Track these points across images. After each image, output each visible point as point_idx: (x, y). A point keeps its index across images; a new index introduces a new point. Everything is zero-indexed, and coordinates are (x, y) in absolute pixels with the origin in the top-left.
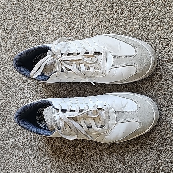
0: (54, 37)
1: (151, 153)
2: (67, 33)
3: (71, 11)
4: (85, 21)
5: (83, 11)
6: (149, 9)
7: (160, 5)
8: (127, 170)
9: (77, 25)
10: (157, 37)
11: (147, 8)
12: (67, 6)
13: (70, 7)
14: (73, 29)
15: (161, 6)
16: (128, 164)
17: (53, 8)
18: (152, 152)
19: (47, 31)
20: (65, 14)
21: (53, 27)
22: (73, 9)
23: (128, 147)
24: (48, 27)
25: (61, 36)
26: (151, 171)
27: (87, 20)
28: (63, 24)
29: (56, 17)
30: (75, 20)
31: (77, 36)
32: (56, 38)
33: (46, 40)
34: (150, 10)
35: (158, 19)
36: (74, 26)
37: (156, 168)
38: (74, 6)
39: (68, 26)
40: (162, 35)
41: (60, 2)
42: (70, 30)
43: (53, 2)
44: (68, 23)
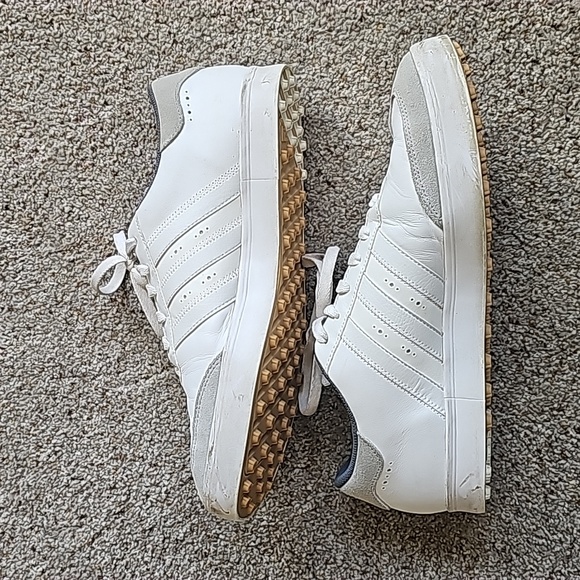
0: (38, 172)
1: (356, 517)
2: (82, 160)
3: (92, 90)
4: (140, 125)
5: (132, 93)
6: (334, 97)
7: (366, 88)
8: (288, 573)
9: (114, 136)
10: (360, 180)
11: (330, 94)
12: (80, 74)
13: (89, 79)
14: (101, 147)
15: (368, 90)
16: (290, 555)
17: (33, 78)
18: (358, 514)
19: (12, 150)
20: (72, 100)
21: (32, 140)
22: (101, 83)
23: (290, 504)
24: (16, 138)
25: (62, 168)
26: (359, 568)
27: (149, 121)
28: (68, 129)
29: (42, 106)
30: (109, 121)
31: (116, 170)
32: (44, 173)
33: (9, 180)
34: (337, 101)
35: (361, 127)
36: (104, 139)
37: (370, 557)
38: (104, 76)
39: (83, 138)
40: (374, 175)
41: (53, 59)
42: (91, 152)
43: (30, 60)
44: (85, 128)
